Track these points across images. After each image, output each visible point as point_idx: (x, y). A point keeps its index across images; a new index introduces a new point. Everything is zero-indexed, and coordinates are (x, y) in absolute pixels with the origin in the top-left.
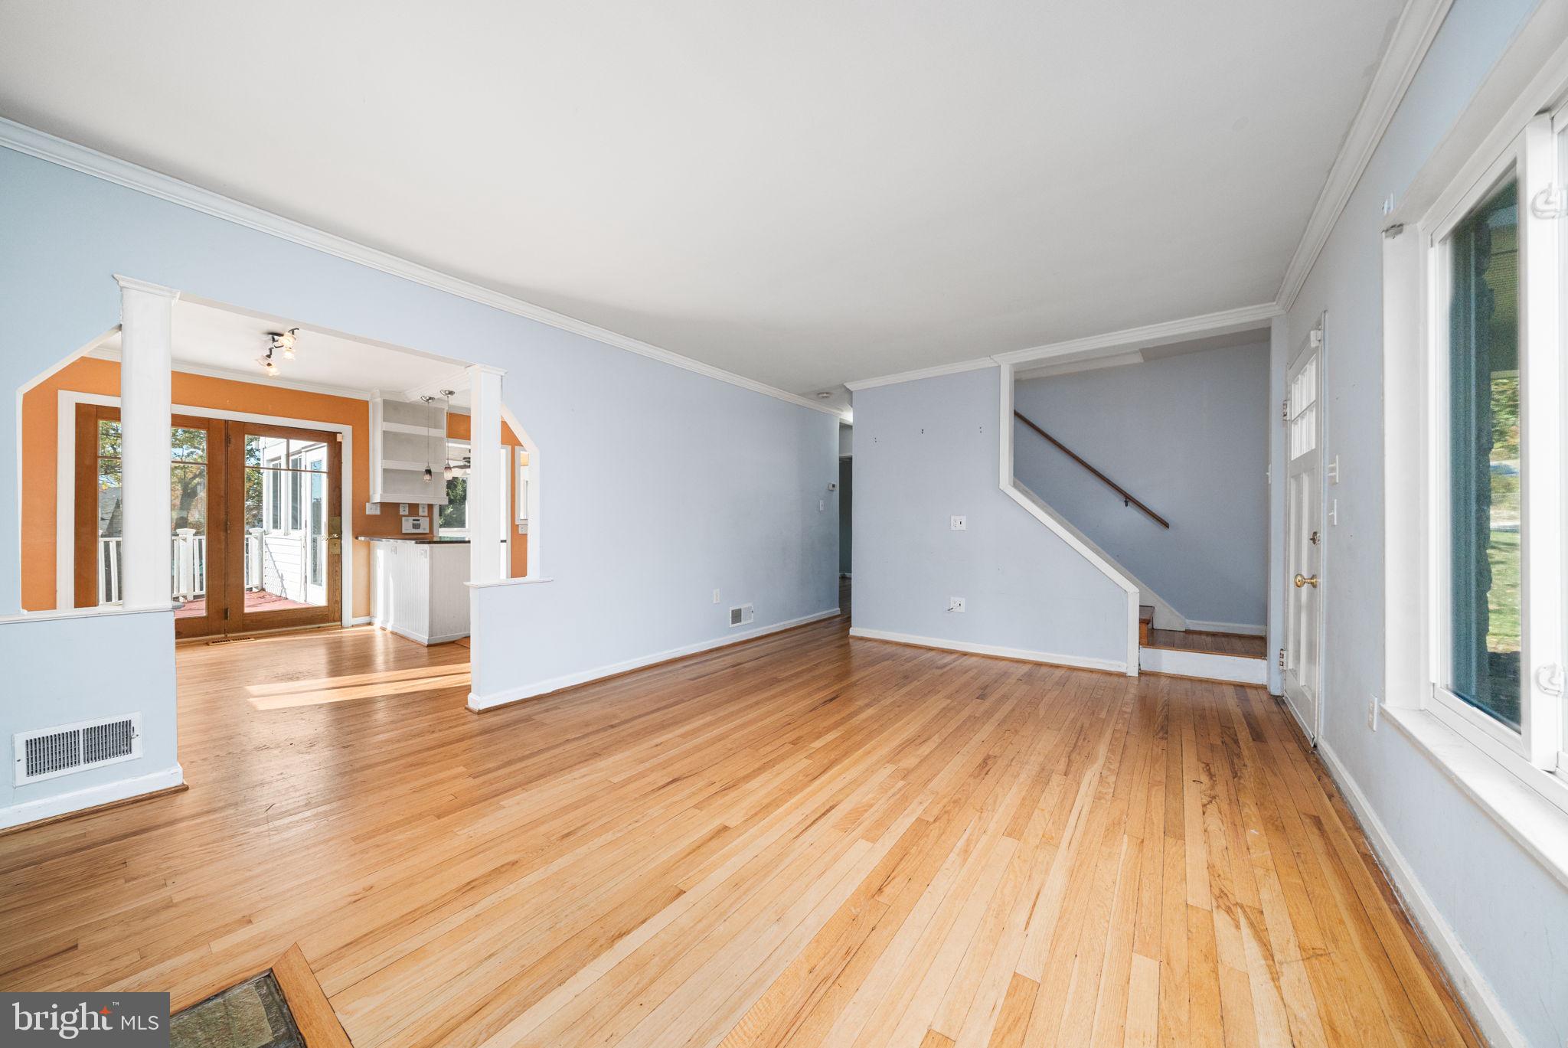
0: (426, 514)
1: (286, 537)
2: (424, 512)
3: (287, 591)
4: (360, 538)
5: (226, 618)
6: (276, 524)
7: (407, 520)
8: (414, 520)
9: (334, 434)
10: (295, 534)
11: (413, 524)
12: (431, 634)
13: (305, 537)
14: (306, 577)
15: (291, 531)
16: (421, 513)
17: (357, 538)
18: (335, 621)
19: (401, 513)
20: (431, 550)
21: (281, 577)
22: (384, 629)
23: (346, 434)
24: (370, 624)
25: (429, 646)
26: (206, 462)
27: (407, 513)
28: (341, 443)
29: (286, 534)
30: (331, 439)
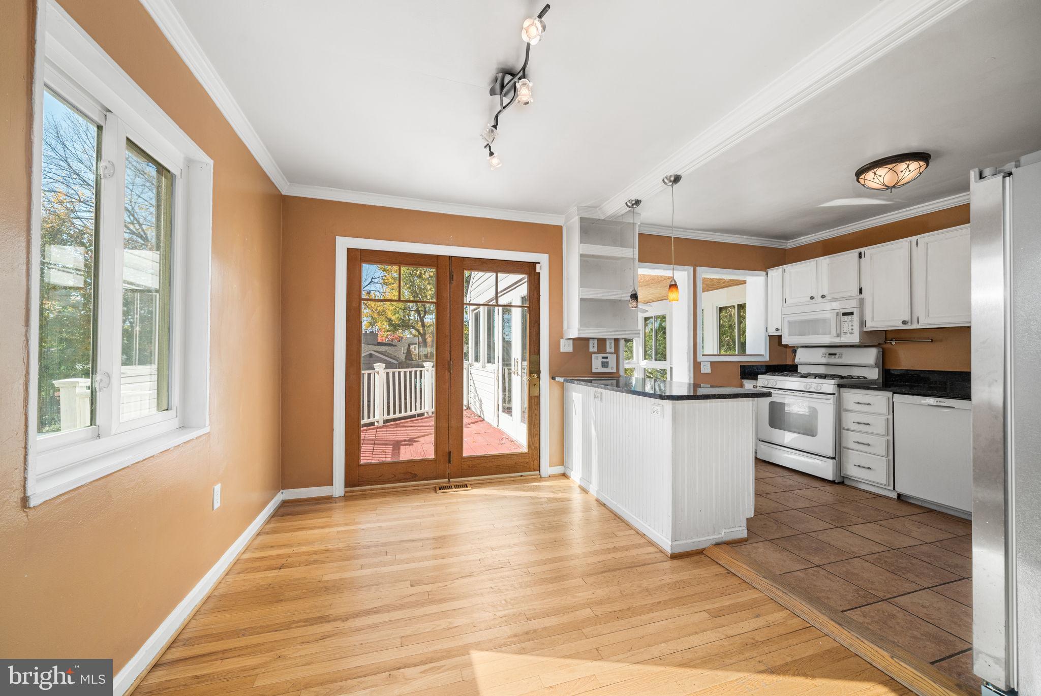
0: (613, 350)
1: (483, 369)
2: (611, 348)
3: (484, 413)
4: (557, 379)
5: (449, 462)
6: (477, 359)
7: (597, 358)
8: (603, 358)
9: (533, 265)
10: (490, 366)
11: (602, 362)
12: (674, 539)
13: (498, 371)
14: (498, 405)
15: (488, 365)
16: (608, 350)
17: (553, 378)
18: (534, 470)
19: (591, 350)
20: (674, 409)
21: (481, 401)
22: (584, 491)
23: (543, 261)
24: (564, 475)
25: (674, 557)
26: (435, 300)
27: (595, 350)
28: (539, 273)
29: (484, 367)
30: (530, 269)
